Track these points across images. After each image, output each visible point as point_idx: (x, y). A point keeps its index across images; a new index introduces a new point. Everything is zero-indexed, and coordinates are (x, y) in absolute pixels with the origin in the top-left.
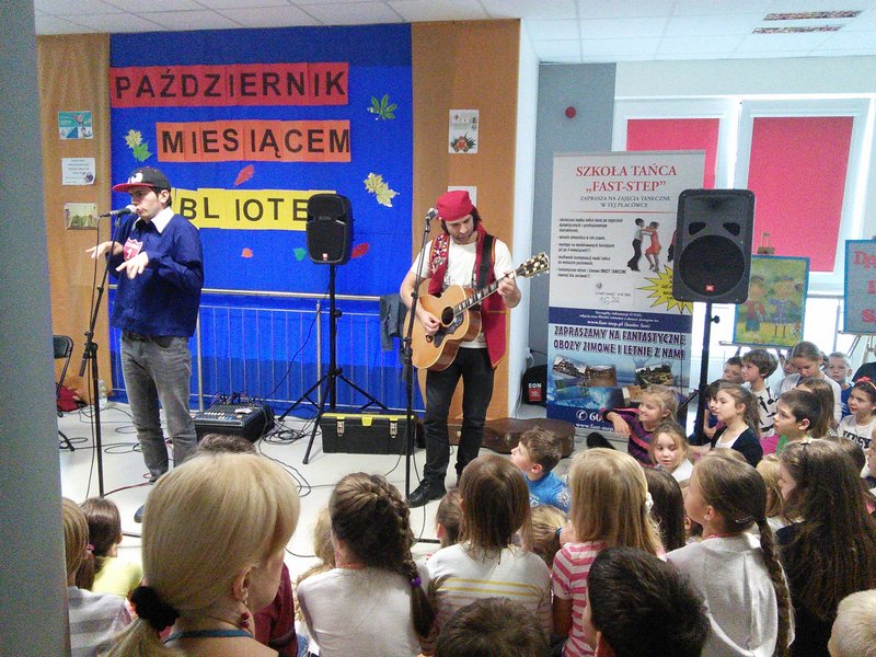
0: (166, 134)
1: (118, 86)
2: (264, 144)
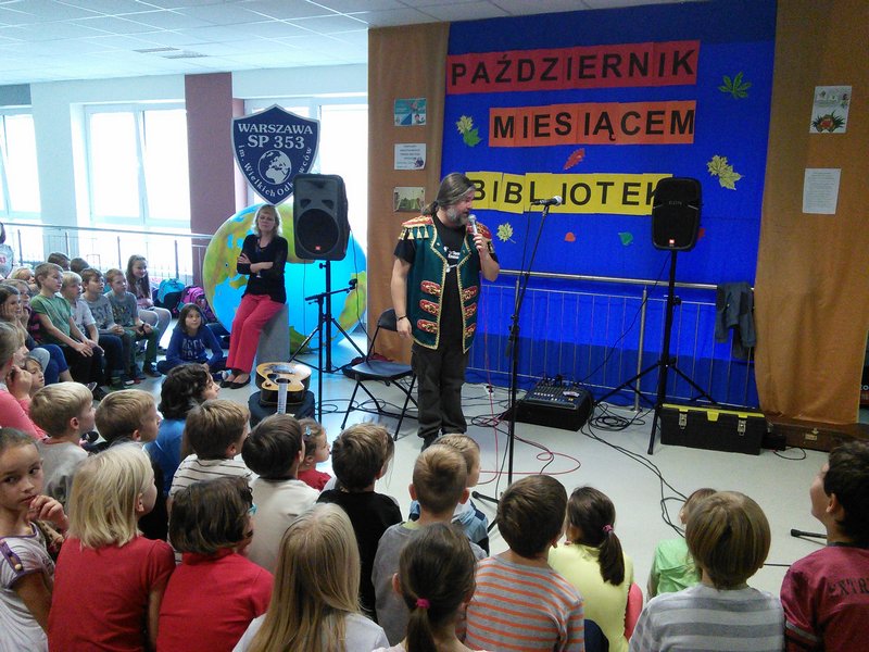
0: (498, 119)
1: (454, 73)
2: (599, 127)
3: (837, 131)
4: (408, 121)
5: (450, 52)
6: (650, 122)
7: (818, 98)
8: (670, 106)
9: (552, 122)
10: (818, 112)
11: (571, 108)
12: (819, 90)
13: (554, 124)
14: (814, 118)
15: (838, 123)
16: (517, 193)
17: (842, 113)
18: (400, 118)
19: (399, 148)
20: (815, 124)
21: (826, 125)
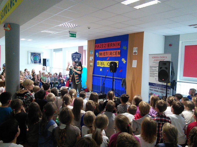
0: (100, 53)
1: (96, 47)
2: (110, 54)
3: (136, 54)
4: (91, 53)
5: (95, 43)
6: (116, 53)
7: (134, 49)
8: (118, 51)
9: (106, 53)
10: (134, 51)
11: (107, 51)
12: (134, 48)
13: (106, 54)
14: (133, 52)
15: (136, 53)
16: (102, 64)
17: (137, 52)
18: (90, 53)
19: (90, 57)
20: (134, 53)
21: (135, 53)
